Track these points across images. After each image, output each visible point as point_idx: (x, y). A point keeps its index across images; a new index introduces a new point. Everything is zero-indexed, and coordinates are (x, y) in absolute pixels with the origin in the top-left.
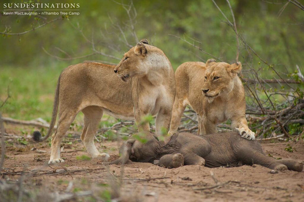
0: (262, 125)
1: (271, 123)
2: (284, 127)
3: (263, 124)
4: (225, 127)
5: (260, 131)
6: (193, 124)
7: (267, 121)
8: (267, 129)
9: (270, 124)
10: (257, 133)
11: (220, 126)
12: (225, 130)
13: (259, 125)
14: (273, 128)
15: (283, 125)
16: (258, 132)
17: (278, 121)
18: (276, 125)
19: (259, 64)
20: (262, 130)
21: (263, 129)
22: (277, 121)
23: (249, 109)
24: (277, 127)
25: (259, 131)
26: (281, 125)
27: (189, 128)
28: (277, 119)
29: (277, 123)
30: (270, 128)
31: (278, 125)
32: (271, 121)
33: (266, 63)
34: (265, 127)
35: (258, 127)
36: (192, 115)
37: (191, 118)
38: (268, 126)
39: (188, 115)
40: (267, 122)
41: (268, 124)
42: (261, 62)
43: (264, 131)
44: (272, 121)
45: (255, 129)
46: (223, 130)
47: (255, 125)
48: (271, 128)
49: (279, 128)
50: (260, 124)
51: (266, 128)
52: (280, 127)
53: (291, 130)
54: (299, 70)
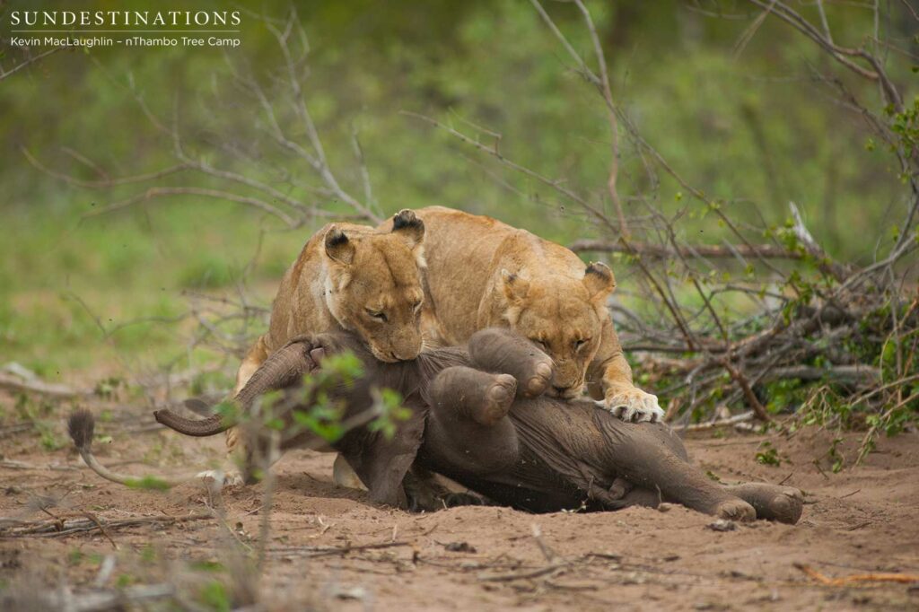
0: (688, 385)
1: (714, 378)
2: (754, 389)
3: (689, 380)
5: (682, 401)
7: (703, 370)
8: (703, 396)
9: (712, 382)
10: (672, 409)
13: (679, 384)
14: (720, 394)
15: (750, 385)
16: (675, 404)
17: (737, 372)
18: (730, 383)
19: (679, 198)
20: (686, 401)
21: (690, 397)
22: (731, 372)
23: (649, 335)
24: (733, 391)
25: (678, 403)
26: (743, 384)
28: (734, 367)
29: (733, 378)
30: (712, 392)
31: (736, 383)
32: (715, 370)
33: (699, 197)
34: (694, 392)
35: (676, 390)
38: (705, 387)
40: (701, 375)
41: (706, 381)
42: (683, 195)
43: (693, 402)
44: (717, 373)
45: (666, 395)
47: (665, 383)
48: (715, 394)
49: (740, 393)
50: (682, 380)
51: (699, 393)
52: (740, 390)
53: (773, 400)
54: (798, 217)
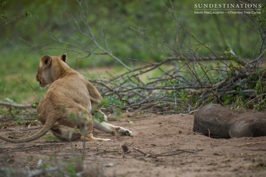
0: (201, 98)
1: (208, 95)
3: (201, 96)
4: (169, 100)
5: (199, 102)
6: (141, 99)
7: (205, 93)
8: (206, 101)
10: (197, 105)
11: (164, 100)
12: (169, 103)
13: (199, 98)
14: (211, 100)
15: (219, 97)
18: (213, 97)
19: (196, 44)
20: (201, 102)
23: (189, 84)
26: (217, 97)
27: (138, 103)
28: (214, 92)
29: (214, 95)
30: (208, 99)
31: (215, 96)
32: (208, 93)
33: (202, 44)
35: (198, 100)
36: (140, 92)
37: (139, 94)
38: (206, 98)
39: (137, 91)
41: (206, 96)
42: (198, 43)
43: (203, 103)
45: (195, 101)
46: (167, 103)
47: (195, 97)
50: (199, 96)
51: (204, 100)
52: (216, 98)
53: (226, 101)
54: (231, 48)
